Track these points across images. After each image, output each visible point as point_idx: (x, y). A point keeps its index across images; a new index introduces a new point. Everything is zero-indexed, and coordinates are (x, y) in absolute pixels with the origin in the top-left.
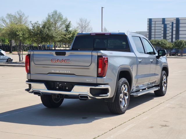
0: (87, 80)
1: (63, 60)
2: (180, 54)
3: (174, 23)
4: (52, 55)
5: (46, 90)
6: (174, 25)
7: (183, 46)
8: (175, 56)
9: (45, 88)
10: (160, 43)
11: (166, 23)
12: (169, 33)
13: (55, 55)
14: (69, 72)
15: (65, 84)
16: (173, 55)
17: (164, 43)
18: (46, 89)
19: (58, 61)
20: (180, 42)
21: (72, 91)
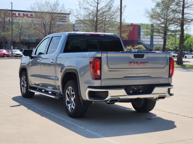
1: (142, 62)
15: (140, 87)
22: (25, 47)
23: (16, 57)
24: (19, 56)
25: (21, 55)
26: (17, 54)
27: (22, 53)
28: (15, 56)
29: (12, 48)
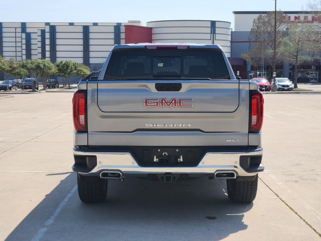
0: (227, 141)
1: (175, 100)
2: (62, 86)
3: (46, 31)
4: (148, 91)
5: (136, 167)
6: (47, 35)
7: (71, 71)
8: (55, 88)
9: (133, 163)
10: (42, 66)
11: (28, 30)
12: (37, 48)
13: (154, 89)
14: (190, 126)
15: (177, 150)
16: (54, 87)
17: (48, 67)
18: (136, 164)
19: (162, 102)
20: (65, 64)
21: (200, 164)
22: (314, 73)
23: (281, 91)
24: (286, 88)
25: (290, 87)
26: (284, 86)
27: (291, 84)
28: (279, 89)
29: (274, 75)
